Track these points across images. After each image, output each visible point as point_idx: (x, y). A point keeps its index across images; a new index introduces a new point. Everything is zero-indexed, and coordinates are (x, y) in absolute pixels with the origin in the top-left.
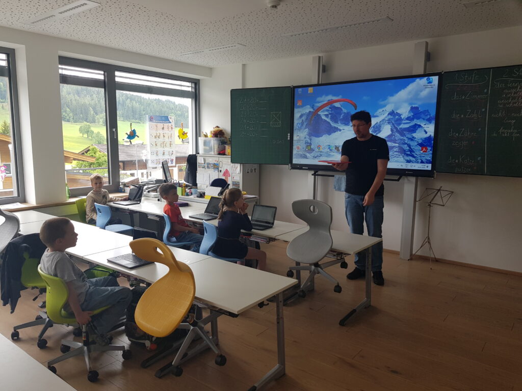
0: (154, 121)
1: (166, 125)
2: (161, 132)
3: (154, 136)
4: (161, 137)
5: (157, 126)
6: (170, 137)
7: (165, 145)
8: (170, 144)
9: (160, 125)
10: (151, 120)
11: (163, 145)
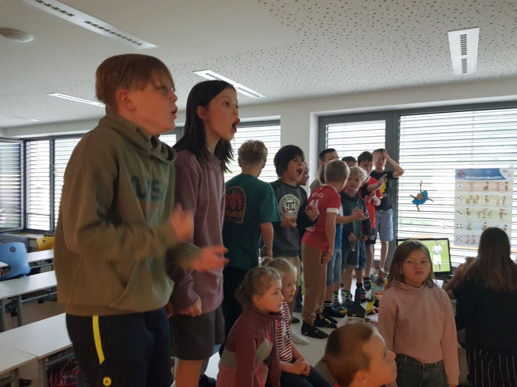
1: (493, 184)
2: (482, 194)
3: (464, 201)
4: (479, 201)
5: (471, 184)
6: (501, 202)
7: (490, 214)
8: (501, 214)
9: (480, 184)
10: (461, 177)
11: (483, 214)
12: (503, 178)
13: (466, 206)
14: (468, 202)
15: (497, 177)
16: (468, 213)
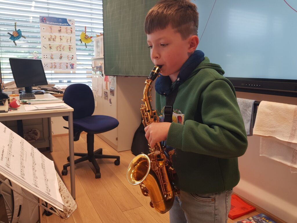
0: (47, 22)
1: (64, 28)
2: (58, 35)
3: (47, 39)
6: (69, 40)
7: (63, 49)
8: (70, 48)
9: (56, 28)
10: (43, 22)
11: (60, 48)
12: (69, 25)
13: (49, 43)
15: (66, 24)
16: (50, 48)
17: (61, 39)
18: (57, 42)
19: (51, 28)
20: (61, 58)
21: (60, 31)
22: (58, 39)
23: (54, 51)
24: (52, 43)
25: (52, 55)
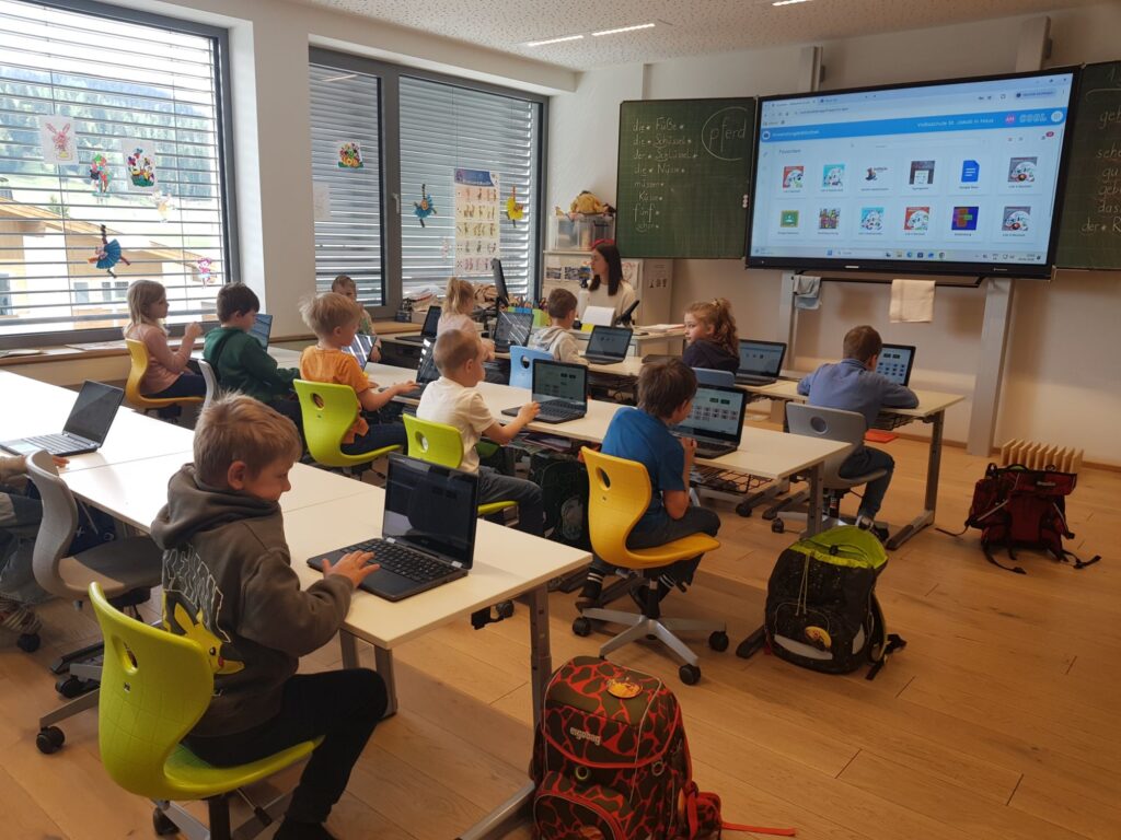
0: (464, 181)
1: (485, 189)
2: (476, 203)
6: (491, 215)
7: (482, 232)
8: (491, 229)
9: (475, 189)
10: (458, 179)
11: (479, 229)
12: (492, 185)
13: (464, 220)
14: (465, 215)
15: (488, 183)
16: (466, 230)
17: (481, 213)
18: (476, 219)
19: (468, 192)
20: (479, 249)
21: (480, 196)
22: (476, 213)
23: (472, 238)
24: (468, 220)
25: (468, 243)
